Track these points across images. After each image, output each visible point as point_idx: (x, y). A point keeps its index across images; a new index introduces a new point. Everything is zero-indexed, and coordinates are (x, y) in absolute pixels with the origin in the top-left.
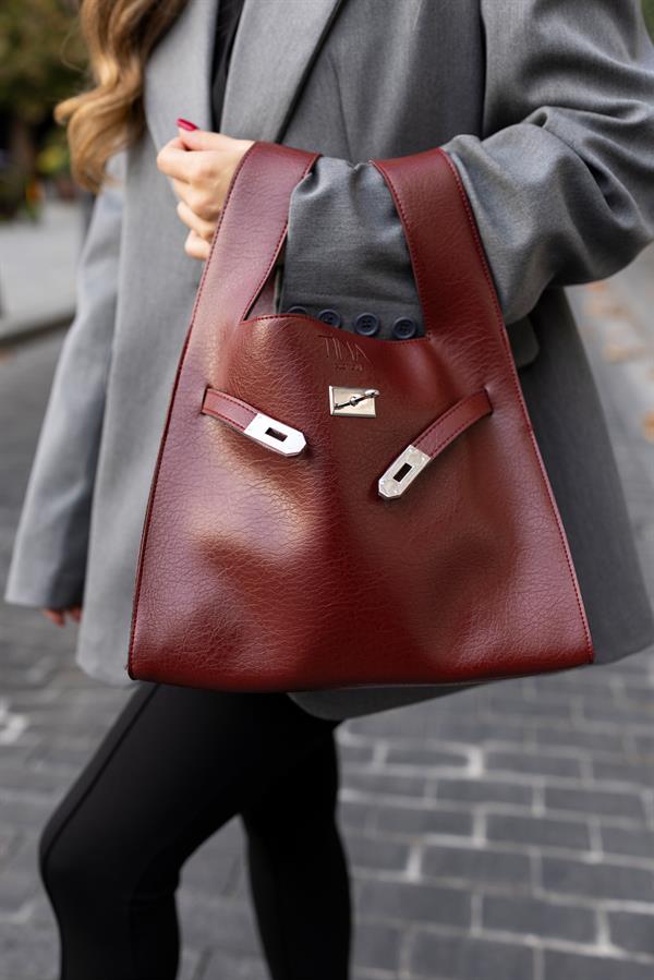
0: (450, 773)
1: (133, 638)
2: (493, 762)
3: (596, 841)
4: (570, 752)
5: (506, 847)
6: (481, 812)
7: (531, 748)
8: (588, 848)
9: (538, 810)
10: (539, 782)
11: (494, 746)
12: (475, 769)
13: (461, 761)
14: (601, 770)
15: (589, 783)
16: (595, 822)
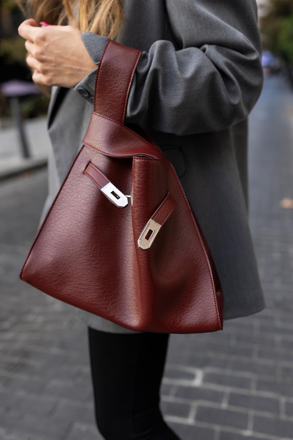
0: (185, 383)
1: (25, 264)
2: (207, 379)
3: (250, 425)
4: (247, 375)
5: (204, 425)
6: (195, 404)
7: (228, 372)
8: (245, 428)
9: (224, 405)
10: (228, 390)
11: (210, 370)
12: (197, 382)
13: (192, 377)
14: (261, 385)
15: (253, 392)
16: (252, 413)
